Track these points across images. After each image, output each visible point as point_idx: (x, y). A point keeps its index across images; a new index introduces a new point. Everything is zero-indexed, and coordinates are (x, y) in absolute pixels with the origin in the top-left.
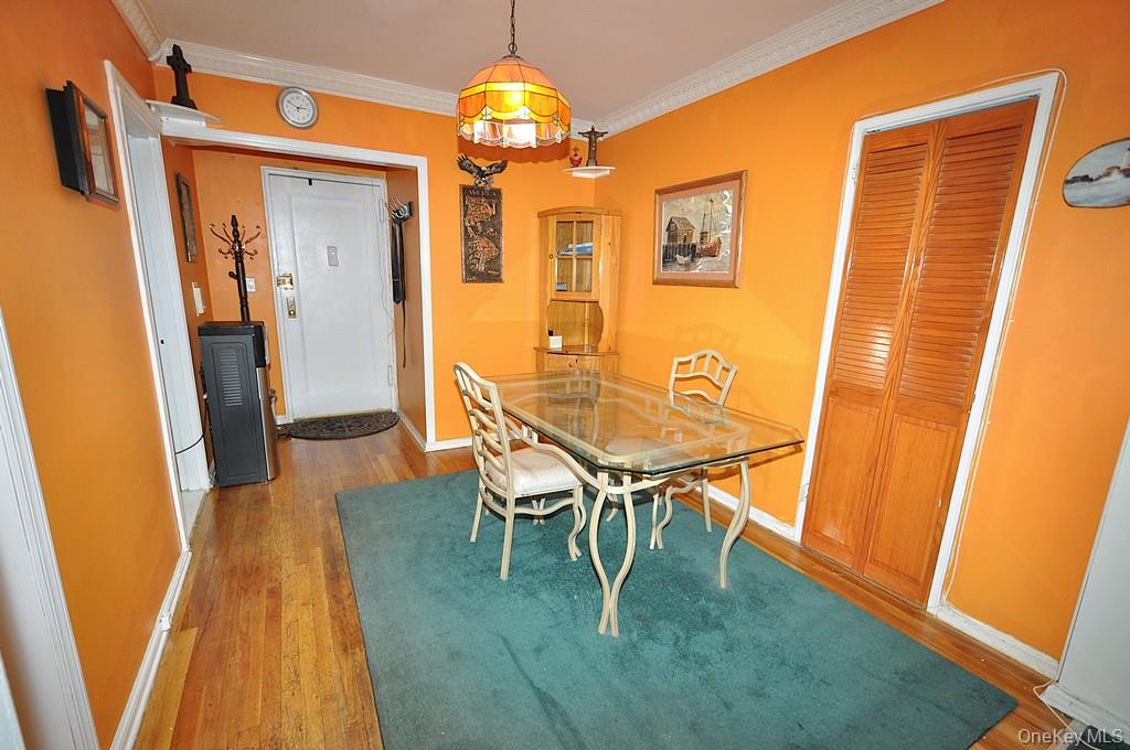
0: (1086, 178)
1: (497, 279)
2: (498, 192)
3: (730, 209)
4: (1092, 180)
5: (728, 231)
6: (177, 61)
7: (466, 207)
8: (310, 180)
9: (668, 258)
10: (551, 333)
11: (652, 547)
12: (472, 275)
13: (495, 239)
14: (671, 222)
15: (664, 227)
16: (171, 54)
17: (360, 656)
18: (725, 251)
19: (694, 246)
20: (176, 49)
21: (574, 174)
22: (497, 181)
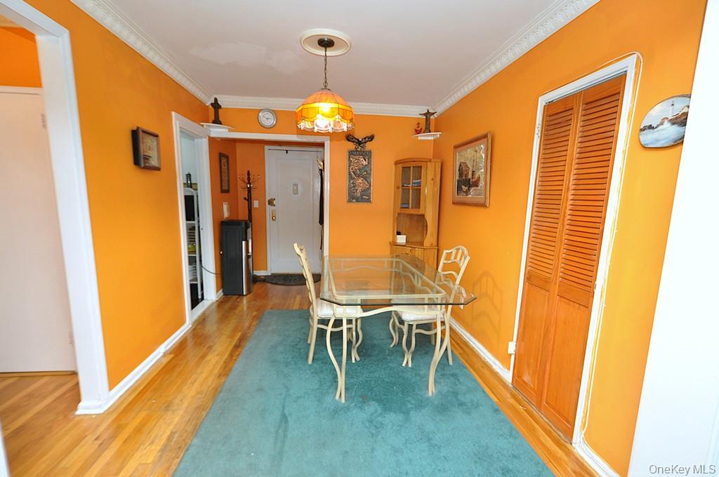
0: (651, 127)
1: (368, 201)
2: (370, 152)
3: (483, 155)
4: (653, 128)
5: (482, 170)
6: (216, 105)
7: (350, 161)
8: (287, 151)
9: (459, 189)
10: (399, 233)
11: (404, 365)
12: (352, 198)
13: (366, 178)
14: (460, 165)
15: (457, 169)
16: (213, 102)
17: (223, 380)
18: (482, 184)
19: (469, 180)
20: (216, 99)
21: (419, 138)
22: (369, 146)
